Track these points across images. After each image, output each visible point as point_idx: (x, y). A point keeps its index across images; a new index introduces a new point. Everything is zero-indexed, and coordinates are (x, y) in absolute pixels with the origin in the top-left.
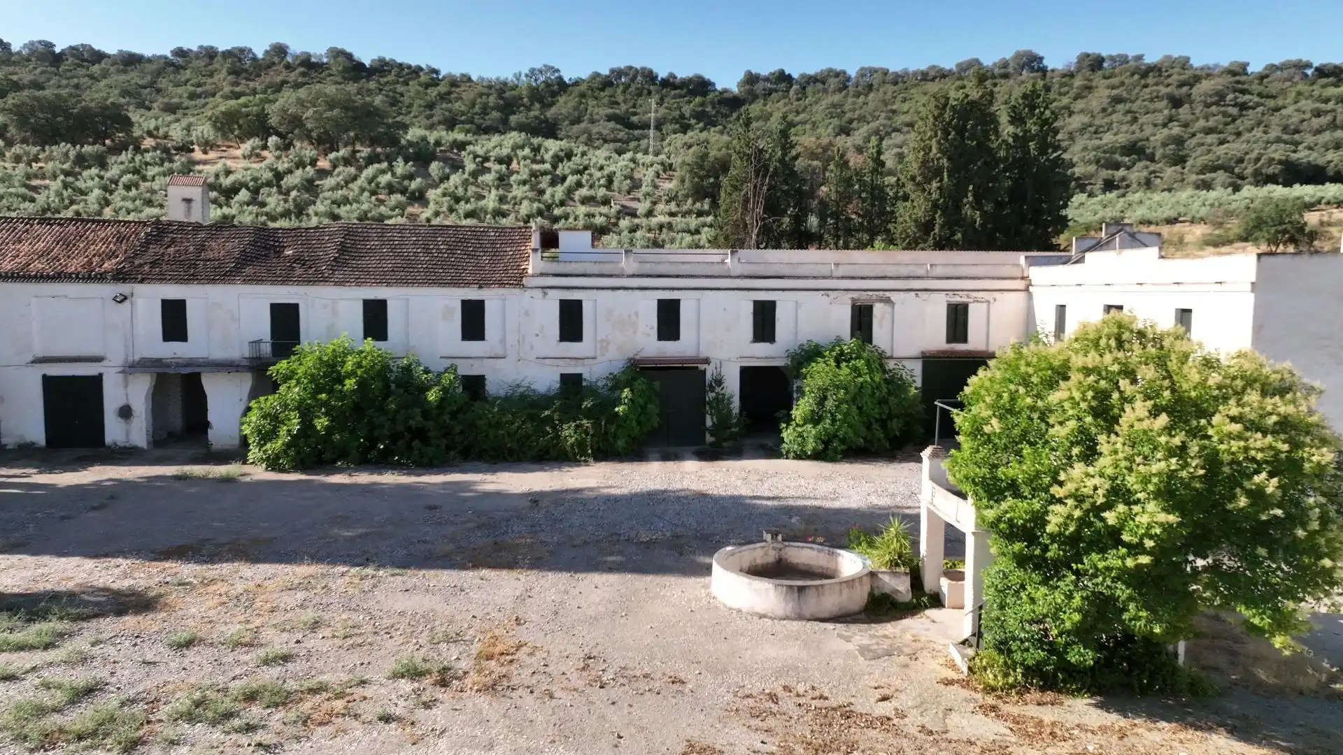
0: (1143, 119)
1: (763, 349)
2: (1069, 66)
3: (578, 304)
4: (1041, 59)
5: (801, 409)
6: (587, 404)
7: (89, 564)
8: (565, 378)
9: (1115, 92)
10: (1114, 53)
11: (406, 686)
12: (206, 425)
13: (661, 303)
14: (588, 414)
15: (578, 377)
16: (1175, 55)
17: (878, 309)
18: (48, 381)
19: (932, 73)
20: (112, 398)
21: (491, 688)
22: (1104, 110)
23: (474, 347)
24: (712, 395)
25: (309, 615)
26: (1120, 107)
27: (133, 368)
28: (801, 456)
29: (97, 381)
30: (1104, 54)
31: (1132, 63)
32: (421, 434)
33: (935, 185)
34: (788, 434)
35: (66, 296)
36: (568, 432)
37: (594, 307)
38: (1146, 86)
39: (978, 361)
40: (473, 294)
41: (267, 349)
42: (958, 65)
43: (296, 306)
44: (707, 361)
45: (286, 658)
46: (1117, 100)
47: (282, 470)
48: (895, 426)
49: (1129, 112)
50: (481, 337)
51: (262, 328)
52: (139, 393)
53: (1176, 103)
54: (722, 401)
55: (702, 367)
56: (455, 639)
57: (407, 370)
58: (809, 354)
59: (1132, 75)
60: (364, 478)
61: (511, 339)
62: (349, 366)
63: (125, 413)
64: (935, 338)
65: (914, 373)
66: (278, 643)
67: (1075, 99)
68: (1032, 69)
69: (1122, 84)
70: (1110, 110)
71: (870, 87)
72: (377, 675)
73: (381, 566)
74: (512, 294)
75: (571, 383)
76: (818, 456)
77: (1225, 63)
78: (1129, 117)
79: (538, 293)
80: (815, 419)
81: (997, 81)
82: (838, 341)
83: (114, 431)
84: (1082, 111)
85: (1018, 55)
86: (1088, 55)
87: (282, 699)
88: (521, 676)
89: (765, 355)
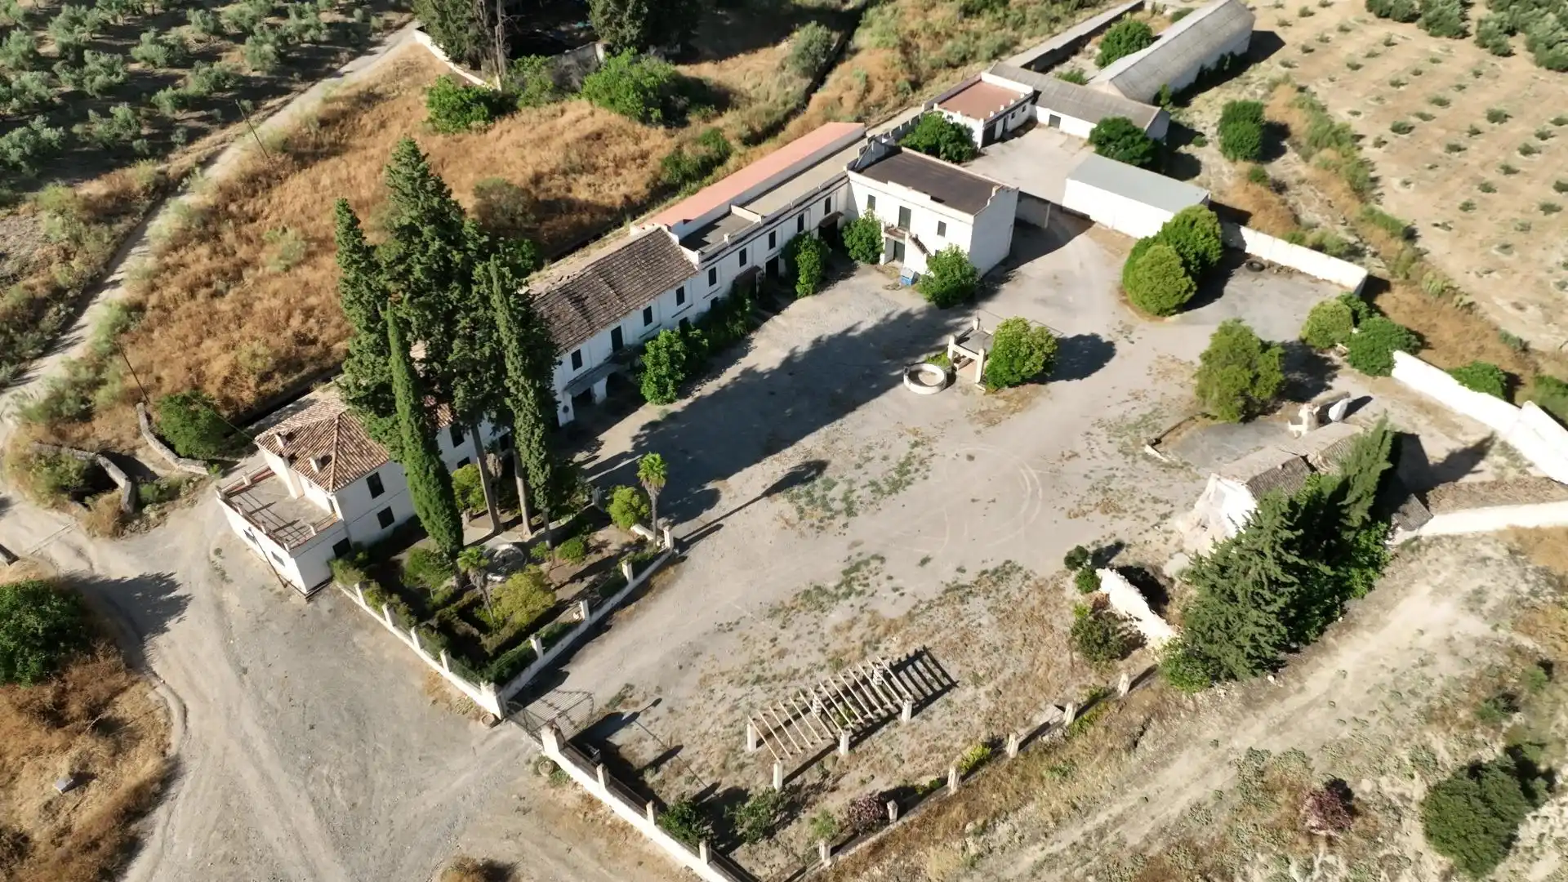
1: (773, 251)
3: (714, 269)
5: (802, 279)
8: (712, 301)
11: (919, 448)
14: (741, 317)
15: (716, 299)
17: (804, 215)
21: (931, 440)
25: (860, 447)
27: (567, 389)
28: (806, 296)
34: (800, 289)
37: (720, 267)
39: (836, 219)
40: (680, 284)
41: (611, 353)
43: (620, 328)
44: (756, 267)
45: (885, 457)
47: (672, 402)
50: (684, 301)
51: (609, 344)
52: (569, 400)
55: (754, 270)
56: (901, 435)
61: (693, 296)
63: (566, 409)
66: (876, 455)
72: (910, 449)
74: (694, 279)
75: (715, 302)
76: (813, 294)
79: (702, 272)
82: (799, 236)
83: (563, 420)
87: (908, 463)
88: (930, 435)
89: (773, 254)
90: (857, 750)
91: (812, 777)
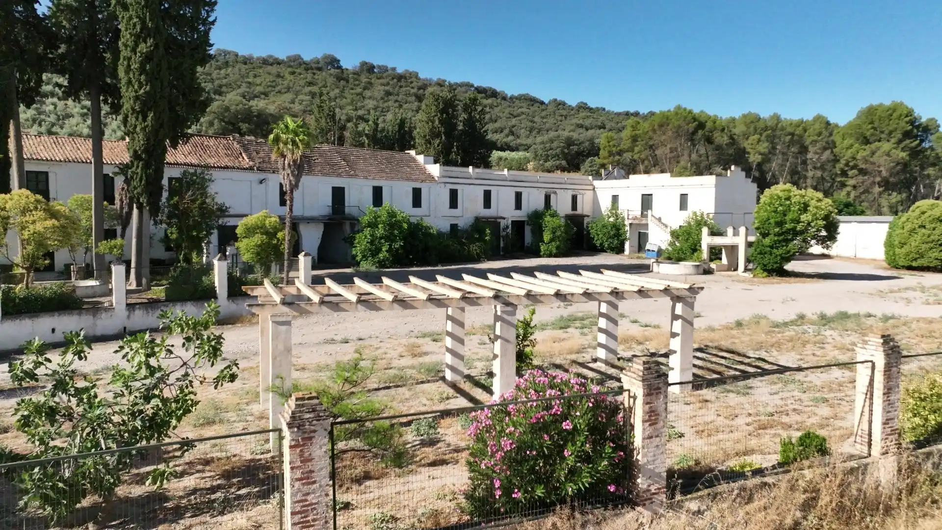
0: (405, 106)
1: (519, 213)
2: (356, 67)
3: (456, 190)
4: (339, 61)
5: (546, 237)
8: (452, 226)
9: (387, 88)
10: (380, 64)
13: (485, 191)
15: (456, 225)
16: (411, 70)
17: (553, 197)
18: (220, 228)
19: (271, 60)
22: (382, 98)
23: (417, 211)
24: (504, 233)
26: (391, 97)
28: (550, 255)
30: (375, 64)
31: (390, 72)
34: (543, 248)
35: (231, 179)
36: (474, 249)
37: (463, 192)
38: (401, 87)
39: (584, 217)
40: (417, 185)
41: (329, 209)
42: (288, 57)
43: (344, 188)
44: (500, 218)
46: (388, 94)
49: (396, 101)
50: (420, 206)
53: (420, 99)
55: (499, 220)
58: (539, 214)
59: (393, 79)
61: (432, 208)
64: (569, 209)
67: (364, 89)
68: (334, 68)
69: (388, 84)
70: (386, 98)
71: (227, 64)
74: (433, 185)
77: (435, 79)
78: (397, 104)
79: (443, 185)
80: (554, 240)
81: (315, 71)
82: (544, 210)
84: (370, 98)
85: (326, 57)
86: (366, 63)
89: (520, 215)
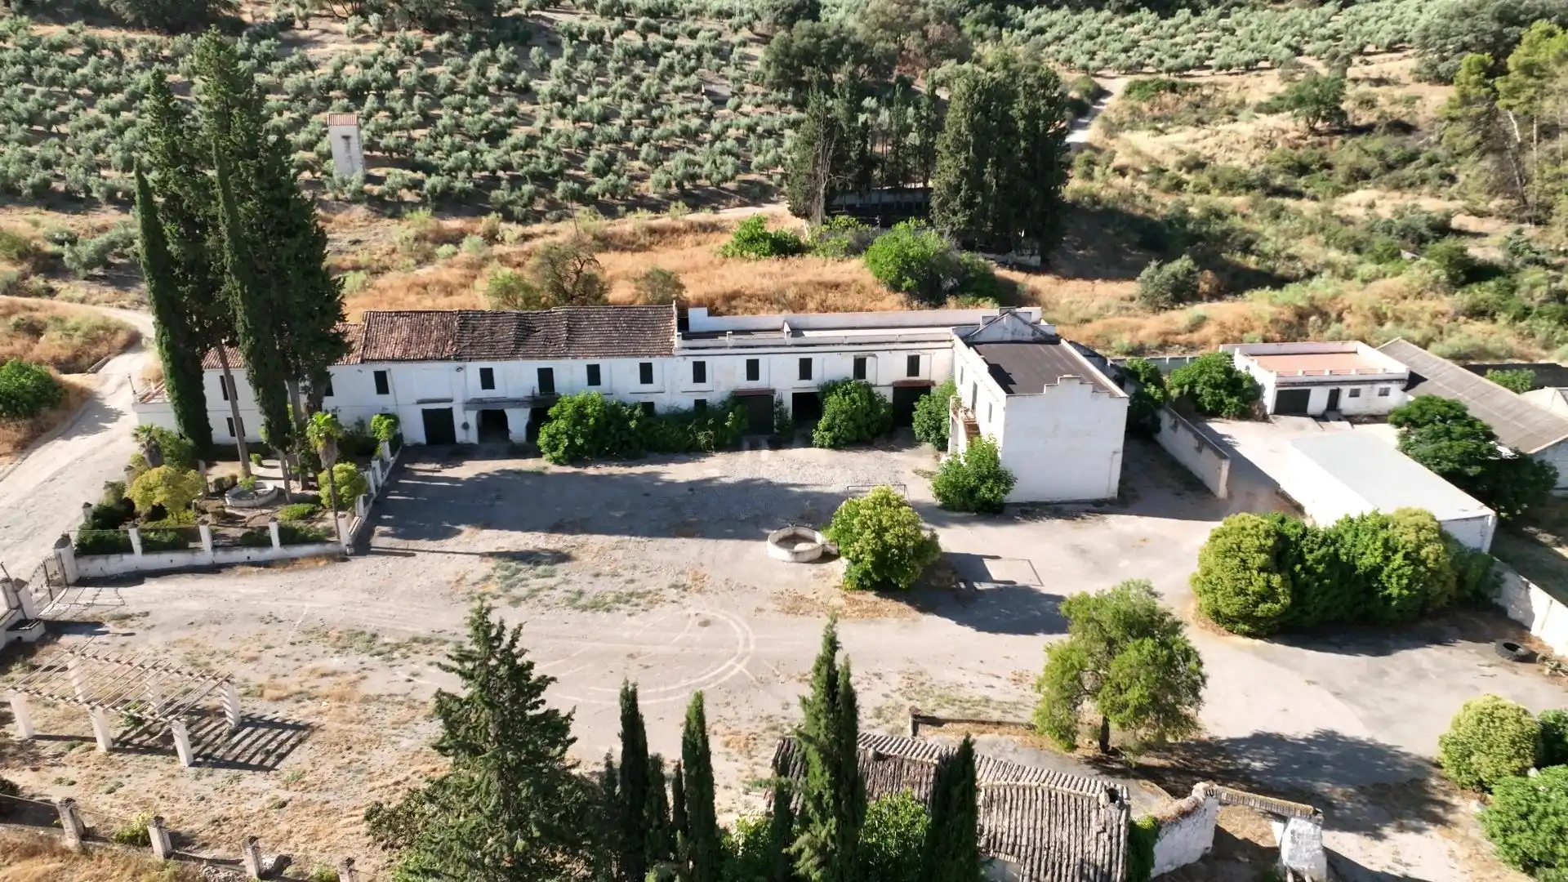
1: (806, 383)
3: (703, 364)
5: (822, 423)
6: (710, 422)
7: (528, 535)
8: (697, 402)
11: (674, 591)
12: (507, 431)
13: (749, 362)
14: (711, 427)
15: (704, 401)
17: (869, 360)
18: (425, 412)
20: (459, 418)
21: (699, 591)
23: (647, 387)
24: (777, 409)
25: (629, 563)
27: (469, 404)
28: (822, 446)
29: (450, 410)
32: (627, 443)
33: (963, 155)
34: (816, 435)
36: (702, 438)
37: (713, 364)
39: (925, 388)
40: (646, 360)
41: (537, 391)
43: (551, 370)
44: (773, 391)
45: (632, 581)
47: (562, 464)
48: (874, 428)
50: (650, 382)
51: (534, 381)
52: (472, 418)
54: (782, 413)
55: (771, 395)
56: (682, 572)
57: (615, 406)
58: (830, 388)
60: (604, 470)
61: (667, 383)
62: (589, 410)
63: (466, 426)
64: (900, 373)
65: (889, 397)
66: (628, 575)
72: (665, 586)
73: (643, 535)
74: (667, 361)
75: (701, 404)
76: (830, 447)
79: (681, 359)
80: (829, 429)
82: (847, 381)
83: (460, 436)
87: (640, 596)
88: (708, 587)
89: (806, 386)
90: (115, 756)
91: (49, 748)
